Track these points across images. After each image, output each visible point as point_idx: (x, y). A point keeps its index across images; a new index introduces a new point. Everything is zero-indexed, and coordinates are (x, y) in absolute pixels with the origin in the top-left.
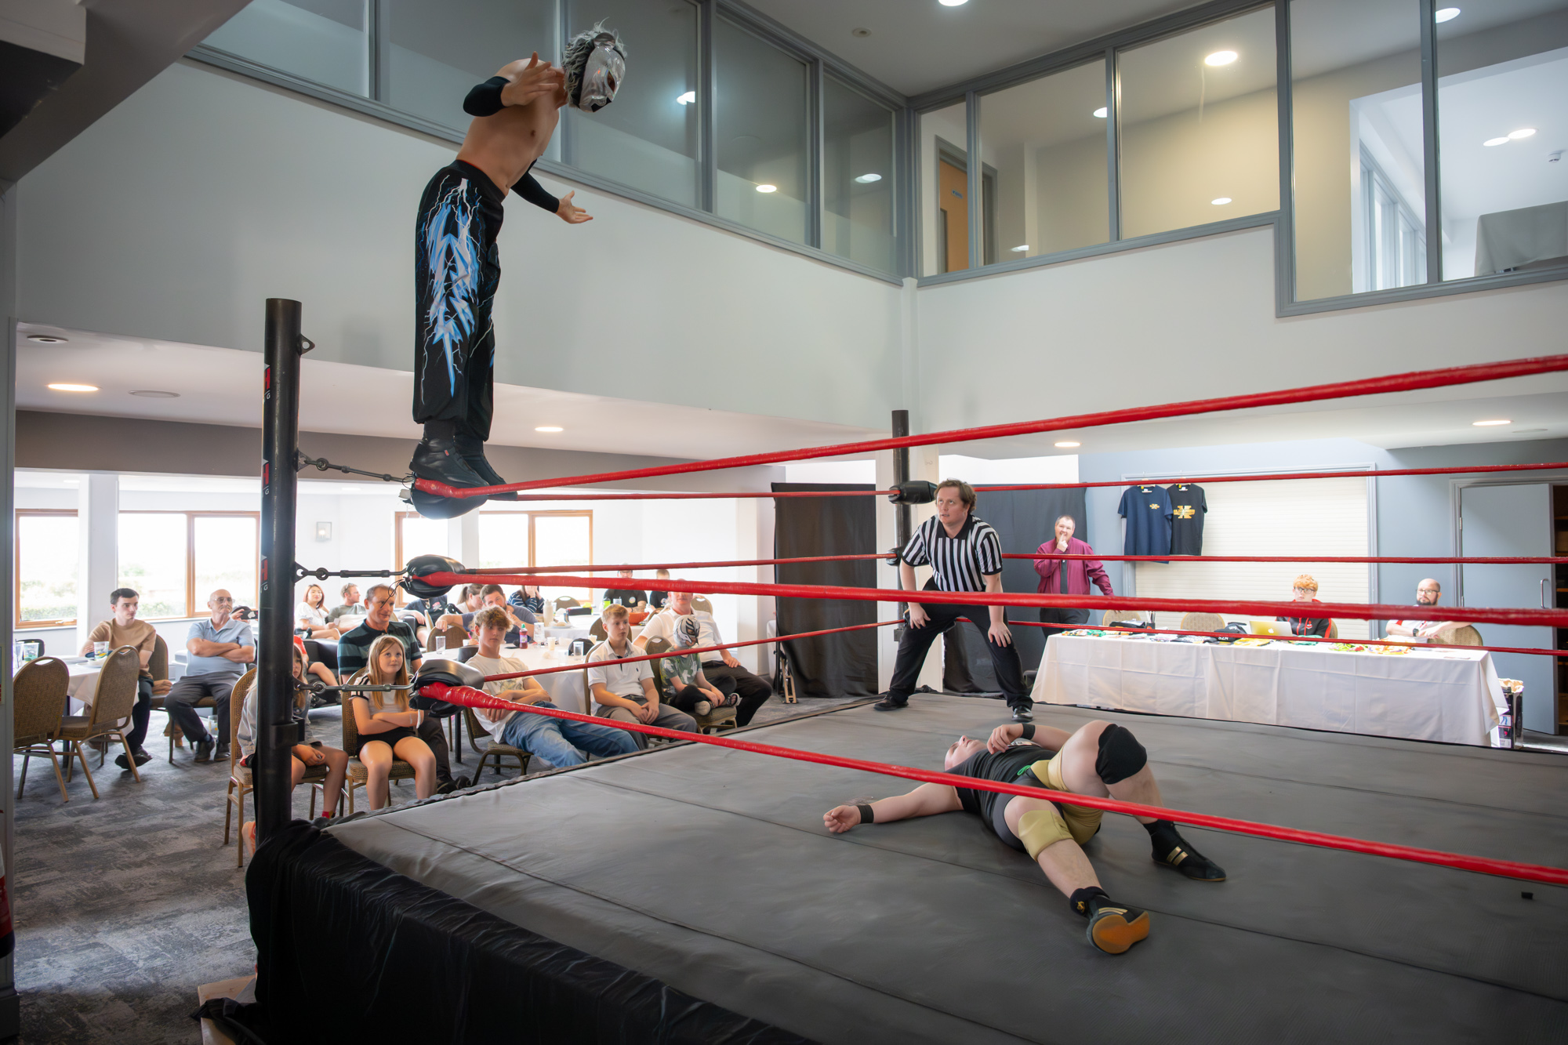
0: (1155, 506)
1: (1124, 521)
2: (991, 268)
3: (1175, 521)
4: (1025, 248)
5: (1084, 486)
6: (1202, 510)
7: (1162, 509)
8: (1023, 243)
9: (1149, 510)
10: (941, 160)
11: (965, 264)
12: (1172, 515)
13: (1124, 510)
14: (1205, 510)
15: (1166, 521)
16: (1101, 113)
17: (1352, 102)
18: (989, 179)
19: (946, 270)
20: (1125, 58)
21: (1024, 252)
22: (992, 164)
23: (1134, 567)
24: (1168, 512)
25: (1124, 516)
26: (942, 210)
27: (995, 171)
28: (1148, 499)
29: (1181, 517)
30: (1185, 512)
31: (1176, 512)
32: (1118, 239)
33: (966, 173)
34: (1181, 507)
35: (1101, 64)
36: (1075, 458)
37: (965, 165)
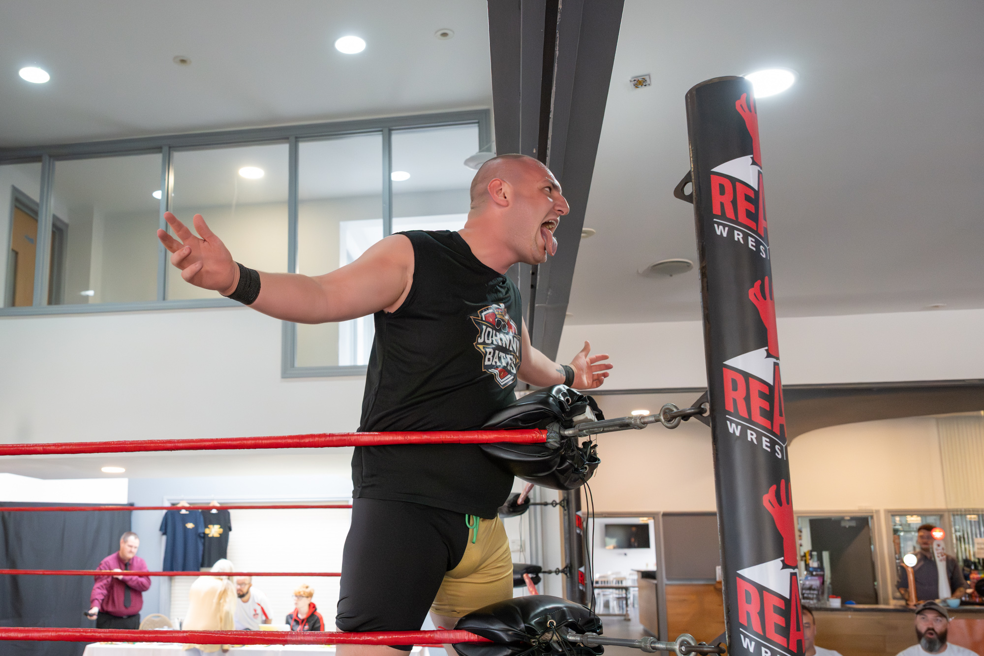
0: (190, 526)
1: (164, 538)
2: (54, 308)
3: (206, 539)
4: (91, 293)
5: (130, 508)
6: (228, 530)
7: (196, 528)
8: (87, 289)
9: (185, 528)
10: (16, 207)
11: (29, 302)
12: (204, 533)
13: (164, 528)
14: (230, 529)
15: (199, 540)
16: (158, 195)
17: (342, 224)
18: (59, 231)
19: (13, 304)
20: (177, 156)
21: (87, 297)
22: (64, 217)
23: (171, 580)
24: (200, 530)
25: (165, 533)
26: (13, 250)
27: (67, 225)
28: (185, 518)
29: (210, 535)
30: (214, 531)
31: (207, 531)
32: (164, 299)
33: (37, 221)
34: (211, 526)
35: (157, 158)
36: (125, 481)
37: (36, 213)
